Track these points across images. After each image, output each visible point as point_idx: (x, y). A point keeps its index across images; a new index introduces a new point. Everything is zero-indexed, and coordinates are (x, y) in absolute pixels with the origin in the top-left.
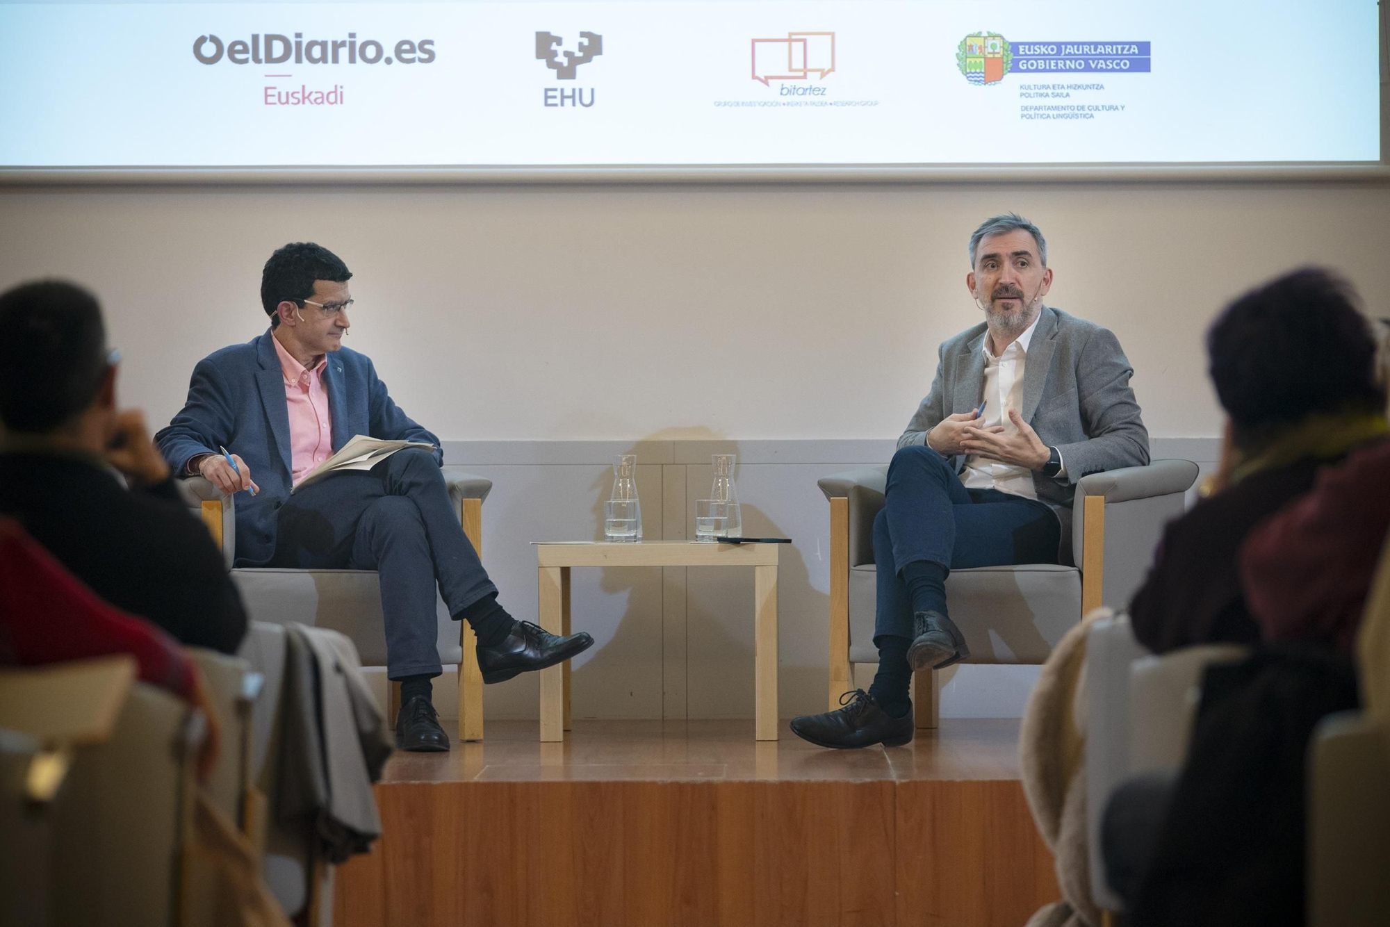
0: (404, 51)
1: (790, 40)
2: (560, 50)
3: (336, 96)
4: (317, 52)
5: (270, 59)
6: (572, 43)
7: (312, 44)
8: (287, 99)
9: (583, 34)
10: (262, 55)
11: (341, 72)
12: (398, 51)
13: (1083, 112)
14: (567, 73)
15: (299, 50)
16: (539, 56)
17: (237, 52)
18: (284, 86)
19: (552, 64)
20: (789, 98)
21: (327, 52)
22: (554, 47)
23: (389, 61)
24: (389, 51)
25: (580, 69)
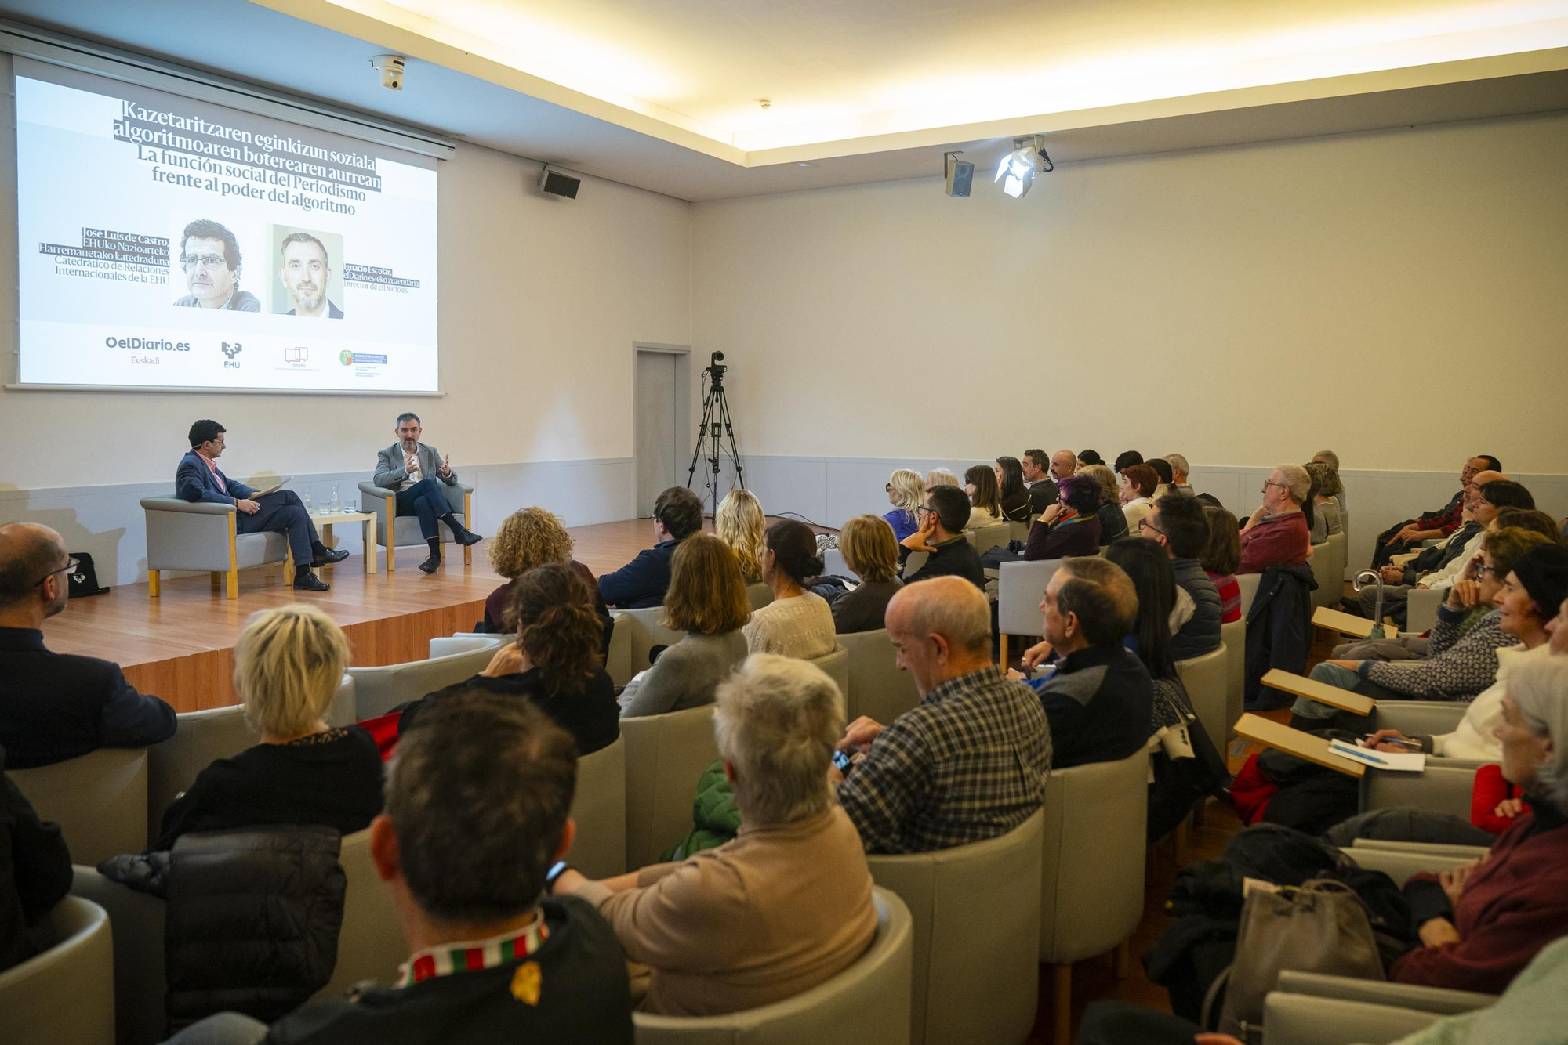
0: (180, 346)
1: (296, 349)
2: (229, 349)
3: (156, 361)
4: (150, 345)
5: (133, 347)
6: (233, 347)
7: (148, 342)
8: (139, 362)
9: (236, 344)
10: (131, 345)
11: (158, 353)
12: (178, 346)
13: (370, 375)
14: (231, 357)
15: (144, 344)
16: (223, 351)
17: (122, 344)
18: (138, 357)
19: (227, 354)
20: (296, 368)
21: (154, 345)
22: (227, 347)
23: (174, 350)
24: (175, 346)
25: (235, 355)
